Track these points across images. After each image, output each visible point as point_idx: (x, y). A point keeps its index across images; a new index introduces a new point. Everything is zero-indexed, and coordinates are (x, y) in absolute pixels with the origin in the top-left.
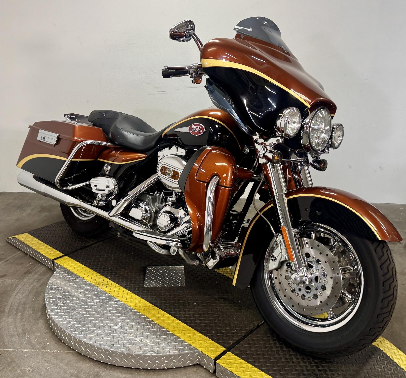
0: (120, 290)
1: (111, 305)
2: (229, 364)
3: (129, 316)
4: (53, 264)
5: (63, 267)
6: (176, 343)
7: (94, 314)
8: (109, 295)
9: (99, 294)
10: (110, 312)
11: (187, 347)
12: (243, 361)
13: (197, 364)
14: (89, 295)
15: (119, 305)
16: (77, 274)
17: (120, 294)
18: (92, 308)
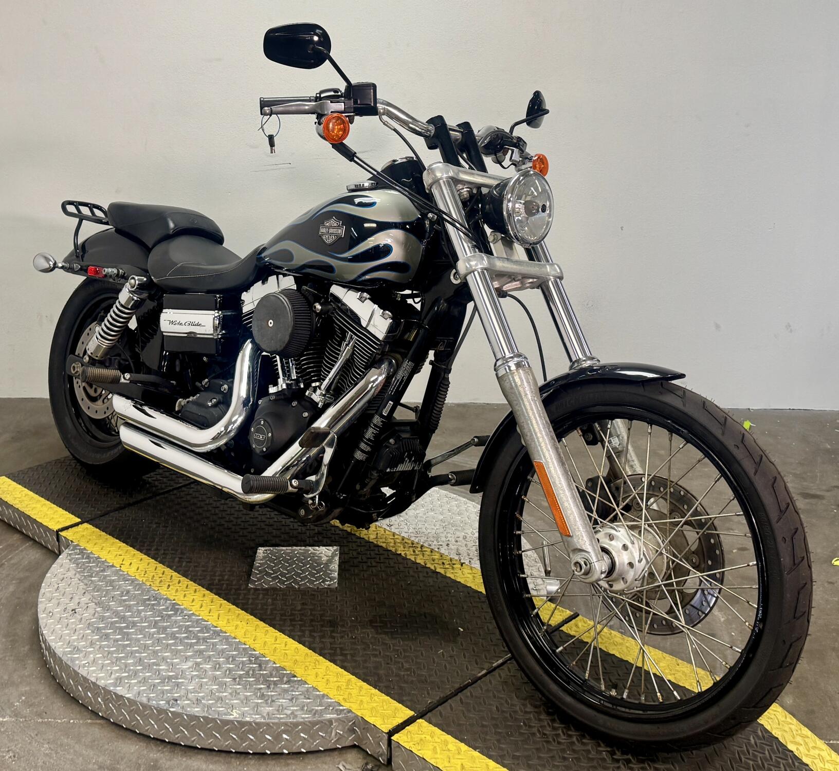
0: (196, 594)
2: (418, 744)
3: (214, 645)
4: (58, 540)
5: (78, 545)
6: (309, 699)
8: (174, 602)
9: (152, 600)
10: (173, 636)
11: (331, 708)
12: (449, 738)
13: (354, 746)
14: (132, 603)
15: (193, 622)
16: (108, 561)
17: (196, 601)
18: (136, 628)
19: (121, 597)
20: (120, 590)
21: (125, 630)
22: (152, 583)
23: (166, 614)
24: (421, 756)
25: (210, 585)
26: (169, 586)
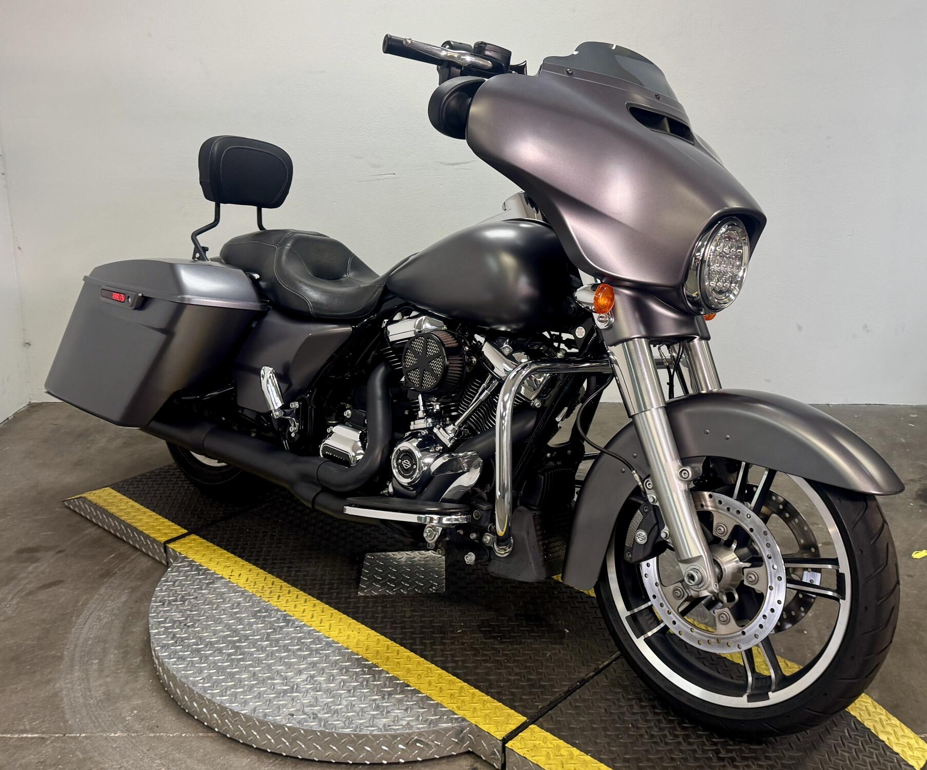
0: (308, 604)
1: (288, 633)
2: (532, 750)
3: (327, 656)
4: (166, 551)
5: (186, 557)
6: (424, 708)
7: (252, 654)
8: (285, 613)
9: (262, 612)
10: (286, 648)
11: (445, 717)
12: (561, 743)
13: (468, 753)
14: (243, 615)
15: (306, 633)
16: (216, 572)
17: (307, 611)
18: (248, 641)
19: (232, 609)
20: (231, 602)
21: (238, 644)
22: (262, 594)
23: (278, 626)
24: (535, 762)
25: (320, 594)
26: (279, 596)
